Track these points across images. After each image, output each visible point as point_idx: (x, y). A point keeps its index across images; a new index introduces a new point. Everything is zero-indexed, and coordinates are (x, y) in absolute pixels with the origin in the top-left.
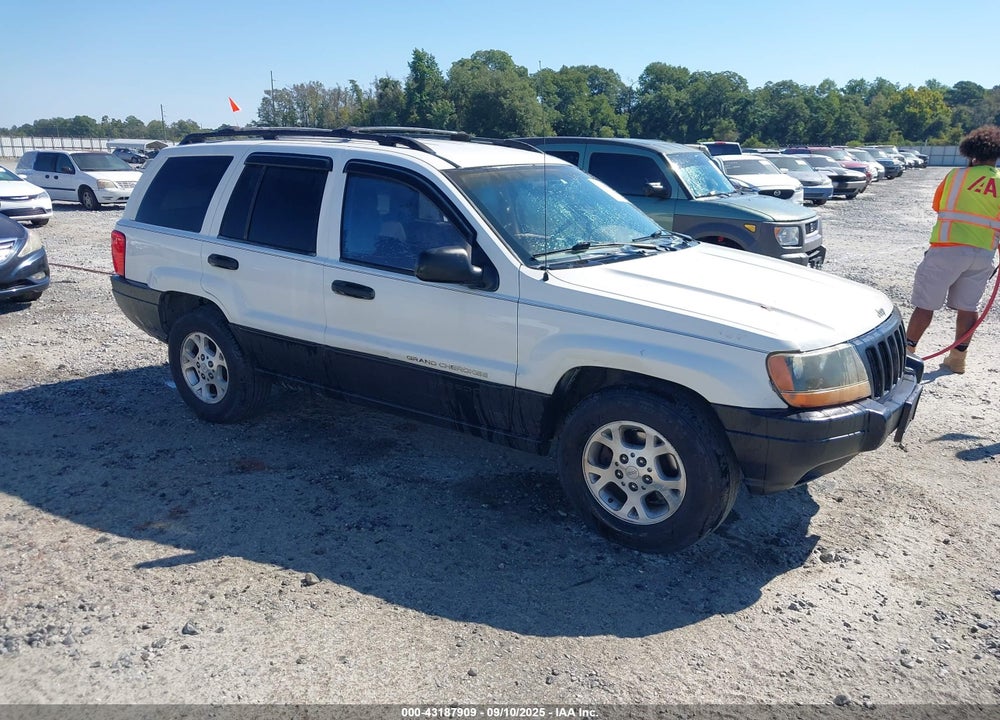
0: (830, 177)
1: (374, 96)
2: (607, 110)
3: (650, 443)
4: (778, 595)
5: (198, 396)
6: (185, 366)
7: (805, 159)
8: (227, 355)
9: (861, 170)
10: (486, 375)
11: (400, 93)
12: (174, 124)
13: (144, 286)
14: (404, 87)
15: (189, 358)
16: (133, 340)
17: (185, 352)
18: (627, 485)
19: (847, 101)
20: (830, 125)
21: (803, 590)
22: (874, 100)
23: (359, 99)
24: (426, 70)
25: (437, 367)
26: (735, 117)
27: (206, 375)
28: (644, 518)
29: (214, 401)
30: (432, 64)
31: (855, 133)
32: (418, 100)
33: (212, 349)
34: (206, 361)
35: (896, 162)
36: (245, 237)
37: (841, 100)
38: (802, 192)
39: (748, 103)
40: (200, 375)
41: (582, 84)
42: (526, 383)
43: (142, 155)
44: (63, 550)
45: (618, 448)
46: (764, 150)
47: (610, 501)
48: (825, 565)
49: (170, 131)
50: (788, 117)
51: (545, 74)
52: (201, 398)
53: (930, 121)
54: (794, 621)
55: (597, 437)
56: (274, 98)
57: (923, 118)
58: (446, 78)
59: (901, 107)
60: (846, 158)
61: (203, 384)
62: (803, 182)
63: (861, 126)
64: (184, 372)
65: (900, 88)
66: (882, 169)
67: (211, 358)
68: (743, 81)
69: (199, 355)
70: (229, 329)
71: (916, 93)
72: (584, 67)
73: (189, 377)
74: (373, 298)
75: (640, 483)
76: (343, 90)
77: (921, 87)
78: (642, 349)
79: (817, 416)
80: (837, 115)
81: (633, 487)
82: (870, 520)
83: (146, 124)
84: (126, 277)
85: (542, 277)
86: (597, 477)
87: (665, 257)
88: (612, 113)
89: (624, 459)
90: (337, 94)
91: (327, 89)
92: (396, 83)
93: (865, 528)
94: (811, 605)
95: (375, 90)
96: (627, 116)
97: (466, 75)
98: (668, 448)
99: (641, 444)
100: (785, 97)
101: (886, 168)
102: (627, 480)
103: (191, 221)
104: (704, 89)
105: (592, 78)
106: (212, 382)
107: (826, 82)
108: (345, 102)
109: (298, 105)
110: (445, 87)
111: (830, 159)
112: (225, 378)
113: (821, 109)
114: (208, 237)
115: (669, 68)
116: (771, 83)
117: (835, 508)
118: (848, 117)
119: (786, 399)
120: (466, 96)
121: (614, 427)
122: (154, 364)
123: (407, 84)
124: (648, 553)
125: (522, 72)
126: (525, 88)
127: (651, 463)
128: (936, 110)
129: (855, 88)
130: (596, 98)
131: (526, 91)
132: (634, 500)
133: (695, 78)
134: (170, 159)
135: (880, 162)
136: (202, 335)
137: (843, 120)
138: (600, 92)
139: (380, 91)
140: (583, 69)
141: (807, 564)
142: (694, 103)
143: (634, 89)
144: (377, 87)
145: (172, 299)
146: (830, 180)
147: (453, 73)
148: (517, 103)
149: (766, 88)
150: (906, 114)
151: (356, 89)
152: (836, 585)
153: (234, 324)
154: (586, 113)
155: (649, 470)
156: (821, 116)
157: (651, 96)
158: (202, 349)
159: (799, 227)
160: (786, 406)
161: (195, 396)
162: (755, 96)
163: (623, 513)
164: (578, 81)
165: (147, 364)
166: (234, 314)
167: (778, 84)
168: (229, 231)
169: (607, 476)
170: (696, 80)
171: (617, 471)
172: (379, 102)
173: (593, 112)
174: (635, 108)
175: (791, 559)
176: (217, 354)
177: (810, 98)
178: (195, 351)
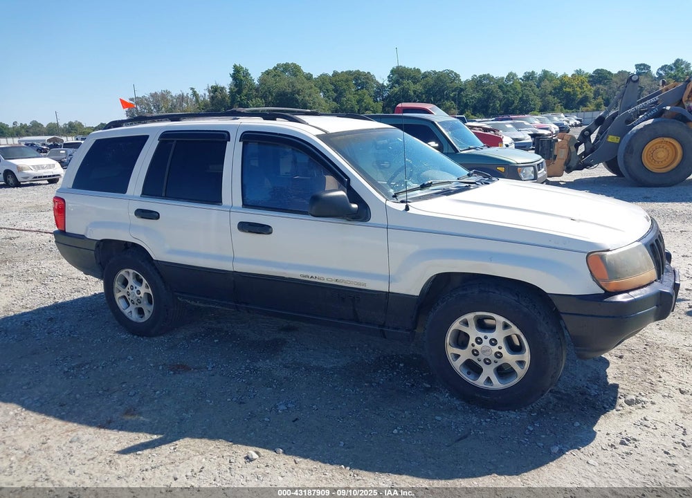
0: (529, 135)
1: (207, 98)
2: (368, 100)
3: (499, 328)
4: (608, 434)
5: (128, 317)
6: (118, 295)
7: (511, 123)
8: (152, 284)
9: (547, 129)
10: (365, 285)
11: (226, 96)
12: (65, 124)
13: (82, 237)
14: (228, 91)
15: (121, 288)
16: (65, 278)
17: (117, 285)
18: (482, 360)
19: (525, 86)
20: (516, 102)
21: (624, 429)
22: (543, 84)
23: (197, 100)
24: (243, 78)
25: (325, 282)
26: (454, 99)
27: (136, 302)
28: (497, 384)
29: (143, 320)
30: (247, 74)
31: (533, 106)
32: (239, 99)
33: (140, 282)
34: (135, 291)
35: (565, 123)
36: (163, 195)
37: (521, 85)
38: (513, 145)
39: (462, 90)
40: (130, 301)
41: (349, 83)
42: (397, 288)
43: (45, 147)
44: (45, 450)
45: (473, 333)
46: (480, 120)
47: (469, 373)
48: (631, 408)
49: (63, 130)
50: (489, 98)
51: (323, 78)
52: (130, 318)
53: (580, 96)
54: (627, 454)
55: (456, 325)
56: (137, 103)
57: (575, 94)
58: (256, 82)
59: (560, 89)
60: (536, 122)
61: (132, 308)
62: (513, 139)
63: (536, 102)
64: (117, 300)
65: (559, 76)
66: (557, 128)
67: (139, 288)
68: (457, 76)
69: (129, 286)
70: (153, 265)
71: (569, 79)
72: (350, 72)
73: (121, 304)
74: (271, 233)
75: (493, 358)
76: (185, 95)
77: (573, 75)
78: (492, 256)
79: (620, 298)
80: (520, 95)
81: (487, 362)
82: (648, 370)
83: (45, 126)
84: (66, 231)
85: (404, 208)
86: (457, 356)
87: (483, 189)
88: (372, 102)
89: (479, 341)
90: (182, 98)
91: (174, 95)
92: (222, 89)
93: (648, 377)
94: (635, 440)
95: (208, 94)
96: (381, 103)
97: (271, 80)
98: (515, 330)
99: (492, 328)
100: (485, 85)
101: (560, 128)
102: (482, 357)
103: (119, 185)
104: (432, 82)
105: (356, 79)
106: (139, 306)
107: (510, 74)
108: (187, 103)
109: (154, 107)
110: (257, 90)
111: (526, 123)
112: (150, 302)
113: (510, 91)
114: (133, 196)
115: (408, 70)
116: (475, 76)
117: (620, 363)
118: (528, 96)
119: (603, 285)
120: (272, 95)
121: (470, 317)
122: (85, 295)
123: (230, 89)
124: (502, 410)
125: (309, 77)
126: (311, 88)
127: (501, 343)
128: (583, 88)
129: (529, 77)
130: (360, 92)
131: (313, 90)
132: (488, 371)
133: (426, 75)
134: (97, 140)
135: (555, 124)
136: (131, 271)
137: (525, 98)
138: (362, 88)
139: (212, 94)
140: (349, 73)
141: (618, 408)
142: (426, 92)
143: (385, 84)
144: (209, 91)
145: (105, 244)
146: (530, 137)
147: (262, 80)
148: (307, 98)
149: (473, 79)
150: (565, 92)
151: (195, 94)
152: (646, 423)
153: (157, 261)
154: (354, 103)
155: (500, 348)
156: (510, 95)
157: (397, 89)
158: (131, 282)
159: (534, 167)
160: (603, 292)
161: (126, 317)
162: (465, 85)
163: (480, 382)
164: (347, 81)
165: (80, 296)
166: (158, 253)
167: (480, 77)
168: (150, 190)
169: (465, 354)
170: (426, 76)
171: (473, 351)
172: (211, 102)
173: (359, 102)
174: (387, 98)
175: (605, 406)
176: (144, 284)
177: (502, 85)
178: (125, 283)
